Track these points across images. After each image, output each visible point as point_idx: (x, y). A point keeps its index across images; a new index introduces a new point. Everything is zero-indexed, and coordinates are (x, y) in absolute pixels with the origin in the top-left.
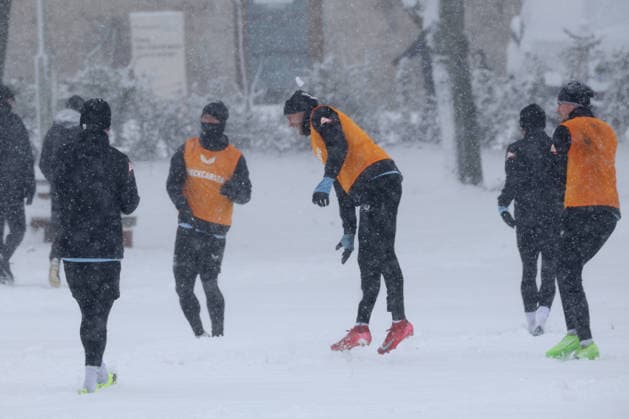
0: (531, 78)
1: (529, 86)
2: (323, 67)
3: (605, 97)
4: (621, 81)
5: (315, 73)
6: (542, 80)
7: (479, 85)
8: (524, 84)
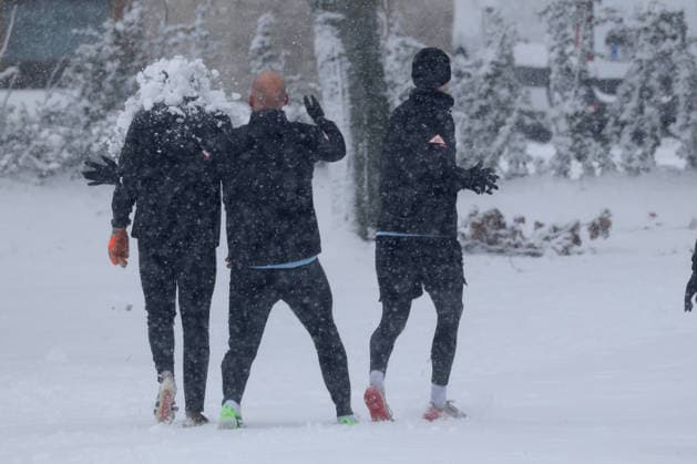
0: (490, 55)
1: (486, 69)
2: (120, 26)
3: (621, 90)
4: (650, 62)
5: (108, 38)
6: (510, 58)
7: (397, 65)
8: (479, 65)
